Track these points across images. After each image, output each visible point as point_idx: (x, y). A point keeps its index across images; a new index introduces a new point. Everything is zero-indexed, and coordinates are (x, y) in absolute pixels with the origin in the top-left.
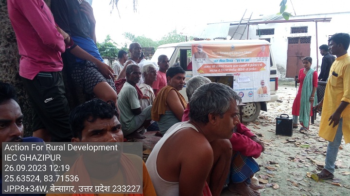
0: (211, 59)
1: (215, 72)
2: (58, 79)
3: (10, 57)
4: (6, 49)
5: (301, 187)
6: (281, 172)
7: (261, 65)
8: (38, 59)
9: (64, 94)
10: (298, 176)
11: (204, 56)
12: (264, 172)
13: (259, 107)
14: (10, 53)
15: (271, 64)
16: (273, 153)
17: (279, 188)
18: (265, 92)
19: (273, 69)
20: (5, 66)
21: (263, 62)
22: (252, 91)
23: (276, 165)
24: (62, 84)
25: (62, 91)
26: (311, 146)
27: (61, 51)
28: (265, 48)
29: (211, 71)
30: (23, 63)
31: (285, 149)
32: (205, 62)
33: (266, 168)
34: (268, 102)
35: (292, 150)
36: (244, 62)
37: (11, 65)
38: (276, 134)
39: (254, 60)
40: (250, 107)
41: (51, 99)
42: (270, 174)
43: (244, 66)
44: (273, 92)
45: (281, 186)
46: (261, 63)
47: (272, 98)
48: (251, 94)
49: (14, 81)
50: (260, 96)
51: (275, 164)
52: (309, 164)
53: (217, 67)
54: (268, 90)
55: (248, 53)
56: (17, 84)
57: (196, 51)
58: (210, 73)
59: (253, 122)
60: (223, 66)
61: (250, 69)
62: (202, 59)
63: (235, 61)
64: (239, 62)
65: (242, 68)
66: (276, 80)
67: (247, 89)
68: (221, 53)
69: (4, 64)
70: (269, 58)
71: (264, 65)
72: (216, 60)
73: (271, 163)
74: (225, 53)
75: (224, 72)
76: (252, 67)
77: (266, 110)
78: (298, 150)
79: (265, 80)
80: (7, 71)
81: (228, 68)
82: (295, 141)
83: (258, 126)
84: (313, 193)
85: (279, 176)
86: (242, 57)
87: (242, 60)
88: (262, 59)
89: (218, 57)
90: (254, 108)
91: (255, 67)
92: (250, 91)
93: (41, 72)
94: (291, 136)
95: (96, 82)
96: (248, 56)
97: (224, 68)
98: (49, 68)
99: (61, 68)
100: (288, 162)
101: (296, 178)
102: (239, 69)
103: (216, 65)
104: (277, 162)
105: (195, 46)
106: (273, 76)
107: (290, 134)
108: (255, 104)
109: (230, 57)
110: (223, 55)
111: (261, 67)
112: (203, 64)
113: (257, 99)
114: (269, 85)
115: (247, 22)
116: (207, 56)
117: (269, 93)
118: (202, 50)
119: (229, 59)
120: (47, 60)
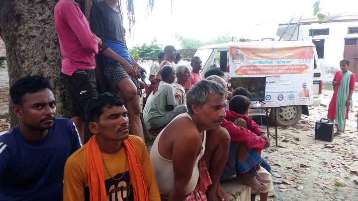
0: (249, 61)
1: (254, 74)
2: (91, 76)
3: (56, 58)
4: (53, 51)
5: (326, 190)
6: (310, 175)
7: (304, 67)
8: (76, 60)
9: (96, 88)
10: (326, 179)
11: (242, 57)
12: (292, 174)
13: (300, 110)
14: (57, 54)
15: (315, 67)
16: (307, 157)
17: (304, 189)
18: (307, 95)
19: (316, 71)
20: (52, 65)
21: (306, 64)
22: (293, 93)
23: (307, 168)
24: (95, 80)
25: (94, 86)
26: (350, 152)
27: (95, 52)
28: (308, 50)
29: (249, 72)
30: (64, 62)
31: (320, 154)
32: (242, 64)
33: (295, 171)
34: (310, 106)
35: (328, 156)
36: (285, 64)
37: (58, 64)
38: (315, 139)
39: (296, 62)
40: (290, 110)
41: (85, 91)
42: (297, 176)
43: (285, 68)
44: (316, 96)
45: (306, 188)
46: (303, 65)
47: (314, 102)
48: (291, 97)
49: (59, 77)
50: (302, 99)
51: (305, 167)
52: (343, 169)
53: (255, 68)
54: (311, 93)
55: (290, 54)
56: (62, 80)
57: (234, 53)
58: (248, 74)
59: (293, 126)
60: (262, 68)
61: (291, 71)
62: (240, 61)
63: (275, 63)
64: (279, 64)
65: (283, 70)
66: (320, 83)
67: (287, 92)
68: (260, 54)
69: (52, 63)
70: (313, 60)
71: (307, 67)
72: (255, 61)
73: (302, 166)
74: (265, 55)
75: (263, 74)
76: (293, 69)
77: (307, 114)
78: (334, 155)
79: (307, 82)
80: (54, 69)
81: (268, 70)
82: (334, 147)
83: (298, 131)
84: (337, 197)
85: (306, 179)
86: (283, 58)
87: (283, 62)
88: (304, 61)
89: (257, 58)
90: (295, 112)
91: (296, 69)
92: (290, 93)
93: (77, 70)
94: (330, 142)
95: (121, 78)
96: (290, 57)
97: (263, 70)
98: (84, 67)
99: (94, 67)
100: (320, 166)
101: (324, 182)
102: (279, 71)
103: (254, 66)
104: (308, 165)
105: (233, 48)
106: (317, 79)
107: (330, 140)
108: (296, 107)
109: (269, 58)
110: (262, 57)
111: (304, 69)
112: (241, 65)
113: (298, 102)
114: (312, 89)
115: (297, 22)
116: (245, 58)
117: (311, 96)
118: (240, 52)
119: (269, 60)
120: (84, 60)
